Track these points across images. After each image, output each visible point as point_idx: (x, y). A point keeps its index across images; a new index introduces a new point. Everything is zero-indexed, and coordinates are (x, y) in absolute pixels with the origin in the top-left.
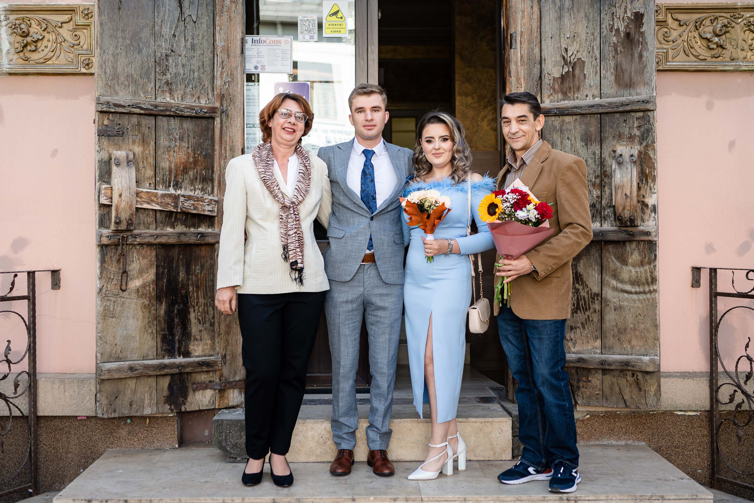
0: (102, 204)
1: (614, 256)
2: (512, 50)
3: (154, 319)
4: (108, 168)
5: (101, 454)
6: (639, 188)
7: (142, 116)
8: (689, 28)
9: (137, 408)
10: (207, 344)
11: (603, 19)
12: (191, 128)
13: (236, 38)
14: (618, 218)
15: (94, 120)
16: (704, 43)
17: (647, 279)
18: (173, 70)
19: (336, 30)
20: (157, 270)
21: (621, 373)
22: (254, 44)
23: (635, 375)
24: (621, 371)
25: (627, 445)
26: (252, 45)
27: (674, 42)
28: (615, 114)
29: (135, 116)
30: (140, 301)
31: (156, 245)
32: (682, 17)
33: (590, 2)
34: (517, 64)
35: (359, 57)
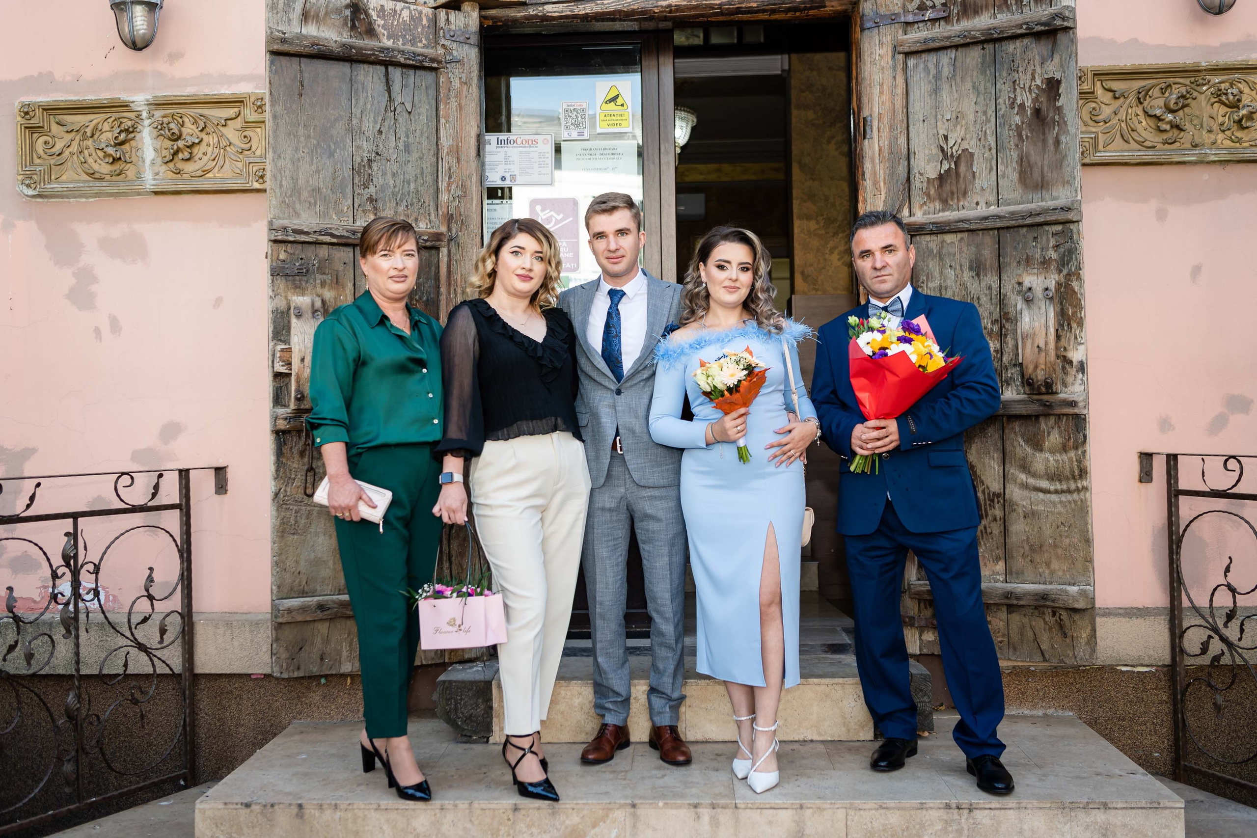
0: (277, 373)
1: (1023, 438)
2: (866, 141)
4: (286, 322)
5: (284, 728)
6: (1058, 337)
7: (334, 247)
8: (1128, 101)
9: (331, 663)
11: (1000, 91)
13: (470, 135)
14: (1028, 382)
15: (267, 253)
16: (1152, 123)
17: (1072, 471)
18: (378, 180)
19: (615, 122)
21: (1036, 611)
22: (500, 146)
23: (1057, 614)
24: (1036, 608)
25: (1045, 715)
26: (496, 148)
27: (1106, 123)
28: (1020, 229)
29: (325, 246)
32: (1117, 86)
33: (980, 66)
34: (873, 162)
35: (648, 160)
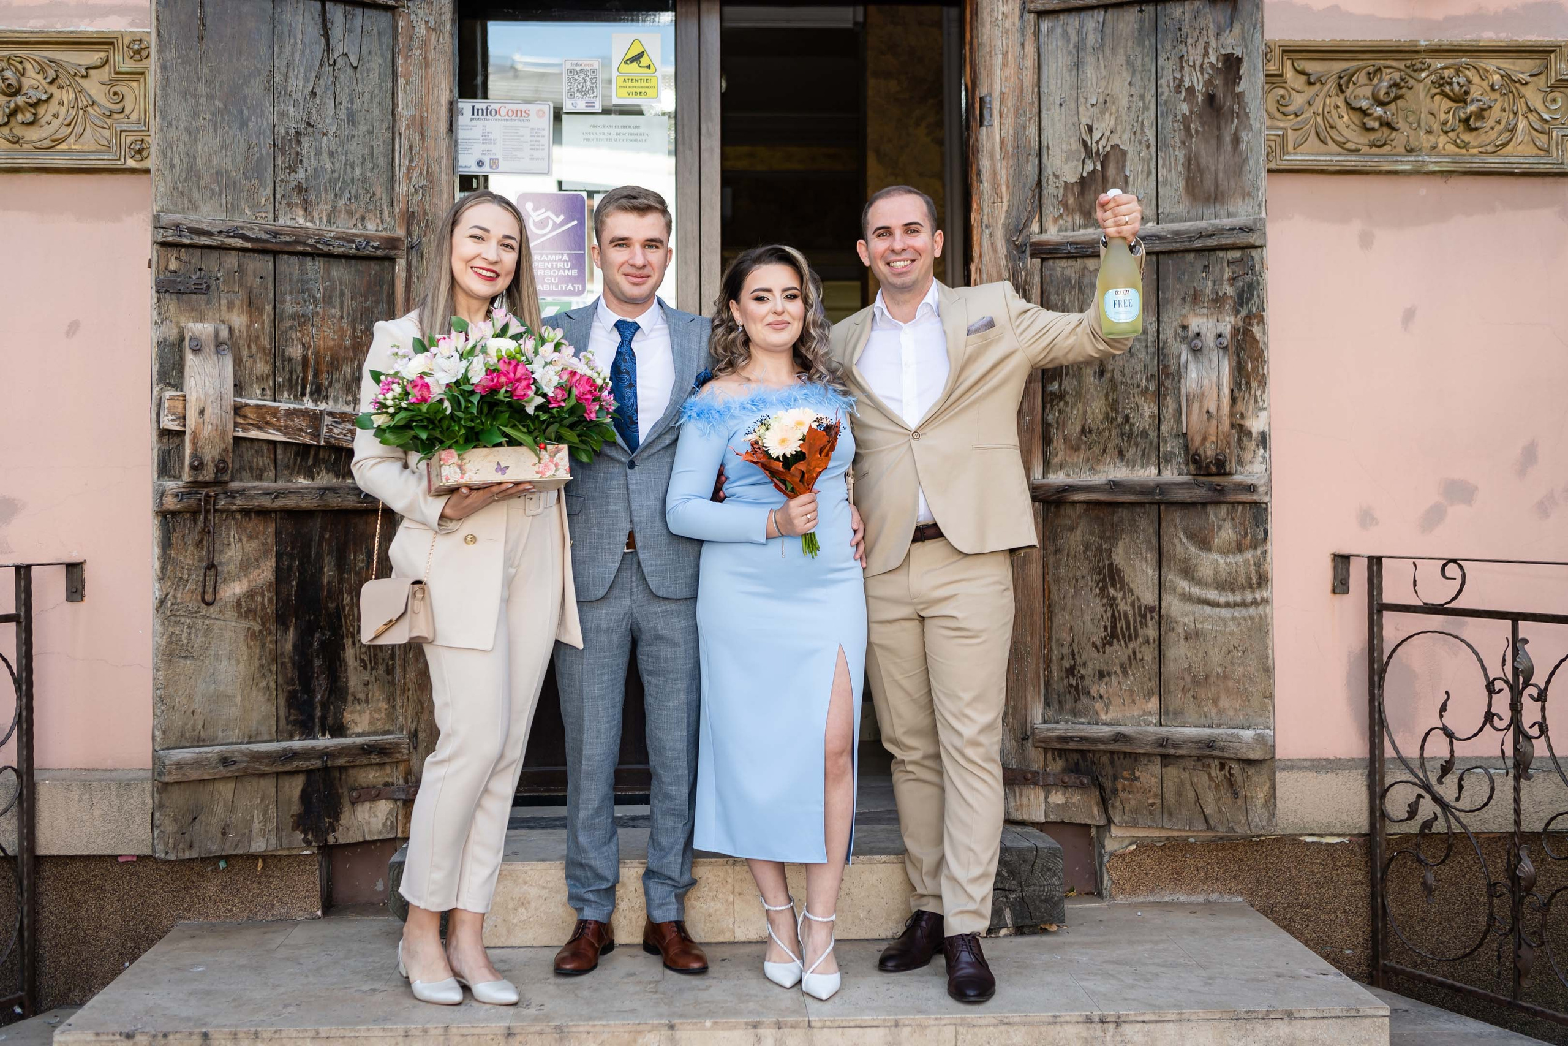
0: (164, 430)
1: (1185, 533)
2: (984, 129)
3: (273, 660)
4: (177, 358)
5: (166, 932)
6: (1234, 400)
7: (247, 255)
8: (1326, 88)
9: (237, 839)
10: (379, 711)
11: (1163, 69)
12: (346, 278)
13: (439, 102)
14: (1194, 459)
15: (150, 260)
16: (1356, 117)
17: (1249, 578)
18: (310, 163)
19: (638, 90)
20: (277, 562)
21: (1200, 763)
22: (475, 117)
23: (1227, 767)
24: (1199, 758)
25: (1208, 902)
26: (471, 120)
27: (1297, 116)
28: (1186, 255)
29: (233, 253)
30: (244, 625)
31: (275, 511)
32: (1313, 67)
33: (1136, 33)
34: (992, 157)
35: (684, 144)
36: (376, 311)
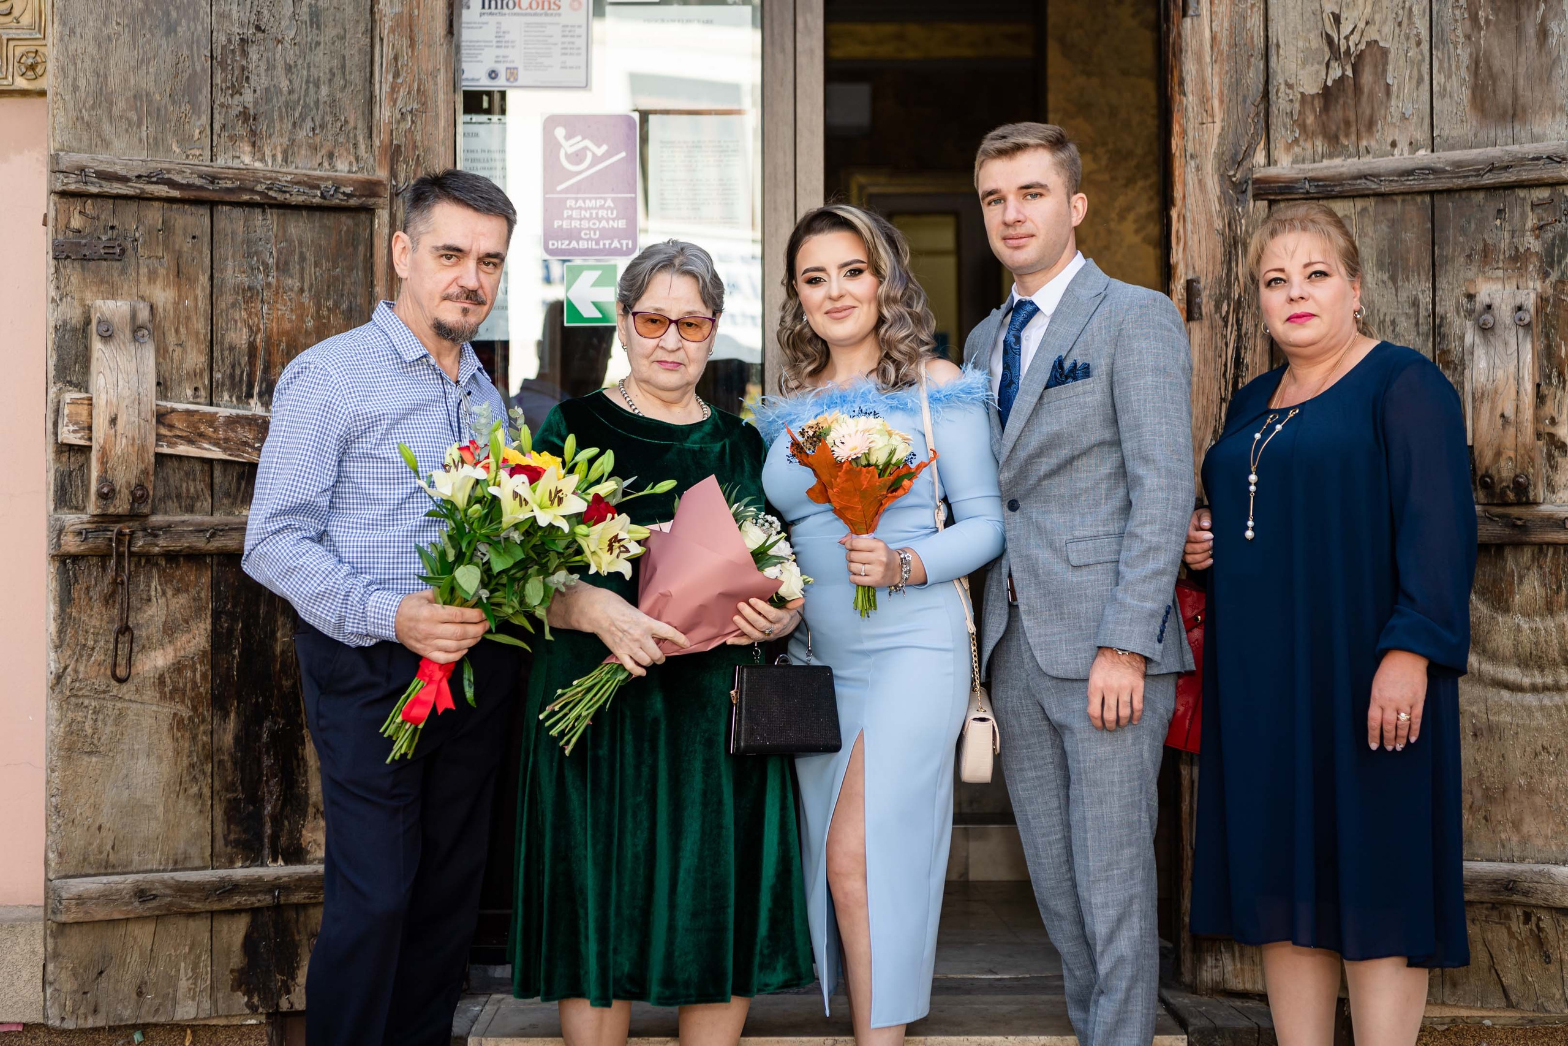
0: (63, 444)
2: (1189, 20)
3: (206, 757)
4: (81, 347)
6: (1540, 398)
7: (174, 206)
9: (158, 1001)
12: (308, 237)
14: (1484, 483)
15: (45, 216)
18: (260, 80)
20: (213, 624)
21: (1495, 913)
22: (486, 10)
23: (1534, 919)
24: (1494, 906)
26: (482, 14)
28: (1473, 195)
29: (156, 204)
30: (167, 710)
31: (211, 555)
34: (1199, 60)
35: (773, 43)
36: (348, 281)
